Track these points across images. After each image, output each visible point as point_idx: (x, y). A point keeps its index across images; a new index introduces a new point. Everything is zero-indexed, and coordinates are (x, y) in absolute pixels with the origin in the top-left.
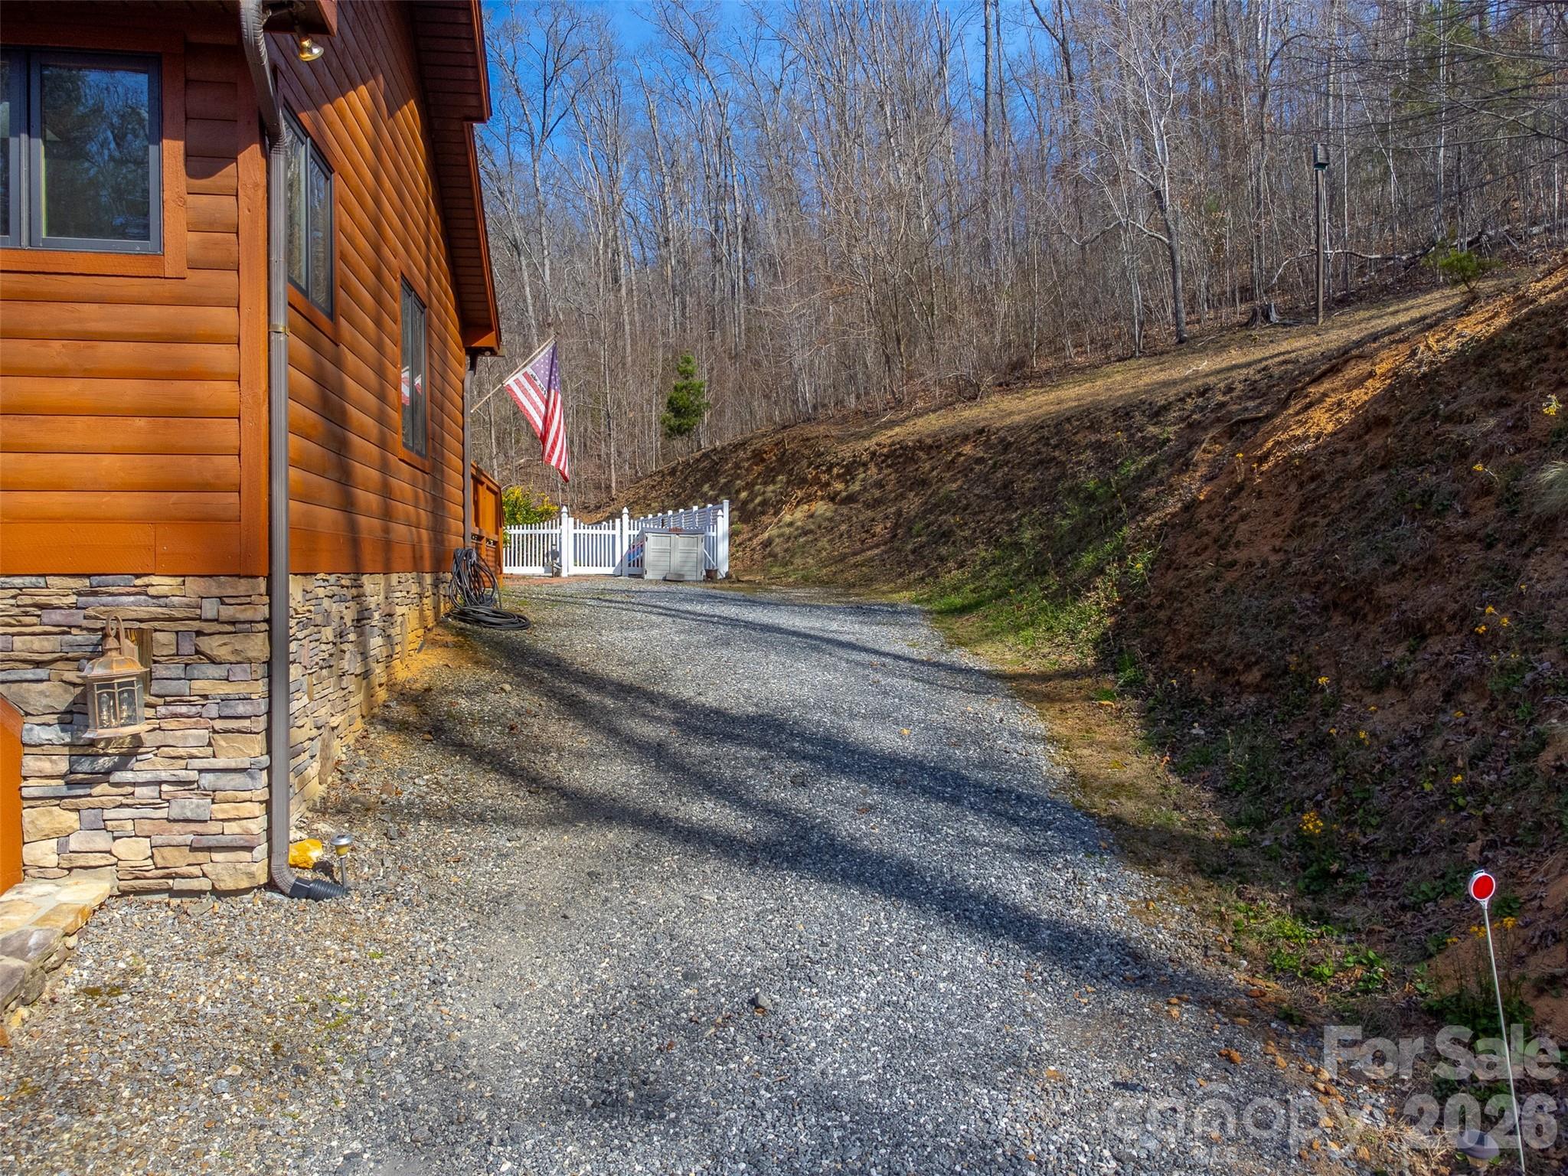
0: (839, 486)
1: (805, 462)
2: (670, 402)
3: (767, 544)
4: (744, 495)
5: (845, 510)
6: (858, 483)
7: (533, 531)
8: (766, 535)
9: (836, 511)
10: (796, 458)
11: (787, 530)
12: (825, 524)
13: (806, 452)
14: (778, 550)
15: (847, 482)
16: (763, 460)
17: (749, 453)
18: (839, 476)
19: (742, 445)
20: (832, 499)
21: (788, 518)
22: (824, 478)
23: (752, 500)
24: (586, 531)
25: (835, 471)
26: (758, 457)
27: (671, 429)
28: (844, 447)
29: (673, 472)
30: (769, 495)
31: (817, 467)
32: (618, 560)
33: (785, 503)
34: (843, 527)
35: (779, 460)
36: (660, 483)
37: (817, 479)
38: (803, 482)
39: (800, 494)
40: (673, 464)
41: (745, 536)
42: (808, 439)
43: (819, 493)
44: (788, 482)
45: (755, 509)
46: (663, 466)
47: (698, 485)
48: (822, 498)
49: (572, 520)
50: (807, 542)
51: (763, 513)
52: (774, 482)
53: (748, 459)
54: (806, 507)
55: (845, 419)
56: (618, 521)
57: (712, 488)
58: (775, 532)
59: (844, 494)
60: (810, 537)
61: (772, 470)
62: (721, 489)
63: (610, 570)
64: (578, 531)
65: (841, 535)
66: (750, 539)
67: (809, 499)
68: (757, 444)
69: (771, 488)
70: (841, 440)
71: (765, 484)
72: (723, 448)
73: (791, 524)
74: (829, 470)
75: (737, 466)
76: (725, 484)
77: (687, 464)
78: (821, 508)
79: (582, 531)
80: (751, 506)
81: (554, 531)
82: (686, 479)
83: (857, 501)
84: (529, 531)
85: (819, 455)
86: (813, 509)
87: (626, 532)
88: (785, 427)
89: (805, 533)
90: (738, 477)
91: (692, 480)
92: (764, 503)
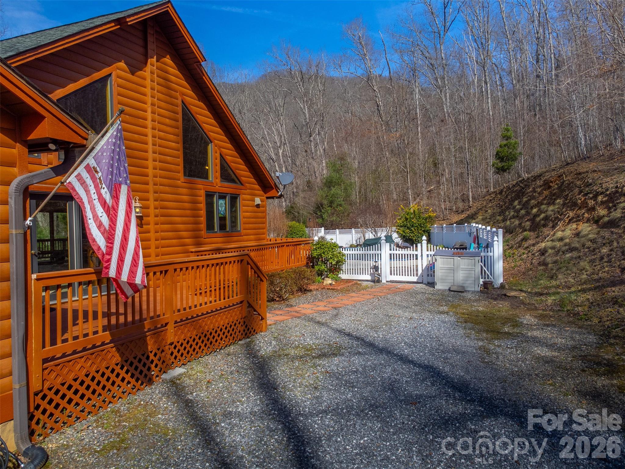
0: (602, 212)
1: (577, 190)
2: (497, 154)
3: (543, 252)
4: (535, 210)
5: (606, 233)
6: (619, 211)
7: (366, 252)
8: (543, 245)
9: (598, 233)
10: (570, 186)
11: (558, 244)
12: (589, 244)
13: (578, 183)
14: (549, 260)
15: (609, 209)
16: (550, 187)
17: (542, 182)
18: (602, 203)
19: (539, 176)
20: (596, 222)
21: (559, 234)
22: (591, 203)
23: (539, 215)
24: (398, 252)
25: (600, 198)
26: (547, 185)
27: (498, 169)
28: (608, 179)
29: (501, 192)
30: (550, 213)
31: (586, 195)
32: (420, 272)
33: (560, 220)
34: (605, 250)
35: (559, 188)
36: (494, 199)
37: (584, 204)
38: (573, 205)
39: (571, 214)
40: (502, 187)
41: (531, 242)
42: (580, 174)
43: (586, 215)
44: (564, 204)
45: (540, 221)
46: (498, 189)
47: (513, 201)
48: (588, 220)
49: (388, 244)
50: (571, 258)
51: (545, 226)
52: (554, 204)
53: (541, 186)
54: (574, 226)
55: (611, 157)
56: (419, 245)
57: (520, 203)
58: (549, 244)
59: (606, 219)
60: (575, 254)
61: (554, 195)
62: (524, 205)
63: (415, 279)
64: (392, 252)
65: (602, 258)
66: (534, 245)
67: (577, 219)
68: (547, 176)
69: (551, 208)
70: (607, 173)
71: (549, 204)
72: (528, 179)
73: (561, 239)
74: (595, 197)
75: (534, 191)
76: (526, 202)
77: (508, 188)
78: (585, 228)
79: (395, 252)
80: (538, 219)
81: (377, 252)
82: (507, 197)
83: (618, 226)
84: (364, 252)
85: (588, 185)
86: (580, 228)
87: (425, 253)
88: (568, 164)
89: (572, 250)
90: (533, 198)
91: (509, 197)
92: (546, 218)
